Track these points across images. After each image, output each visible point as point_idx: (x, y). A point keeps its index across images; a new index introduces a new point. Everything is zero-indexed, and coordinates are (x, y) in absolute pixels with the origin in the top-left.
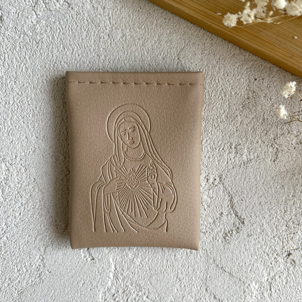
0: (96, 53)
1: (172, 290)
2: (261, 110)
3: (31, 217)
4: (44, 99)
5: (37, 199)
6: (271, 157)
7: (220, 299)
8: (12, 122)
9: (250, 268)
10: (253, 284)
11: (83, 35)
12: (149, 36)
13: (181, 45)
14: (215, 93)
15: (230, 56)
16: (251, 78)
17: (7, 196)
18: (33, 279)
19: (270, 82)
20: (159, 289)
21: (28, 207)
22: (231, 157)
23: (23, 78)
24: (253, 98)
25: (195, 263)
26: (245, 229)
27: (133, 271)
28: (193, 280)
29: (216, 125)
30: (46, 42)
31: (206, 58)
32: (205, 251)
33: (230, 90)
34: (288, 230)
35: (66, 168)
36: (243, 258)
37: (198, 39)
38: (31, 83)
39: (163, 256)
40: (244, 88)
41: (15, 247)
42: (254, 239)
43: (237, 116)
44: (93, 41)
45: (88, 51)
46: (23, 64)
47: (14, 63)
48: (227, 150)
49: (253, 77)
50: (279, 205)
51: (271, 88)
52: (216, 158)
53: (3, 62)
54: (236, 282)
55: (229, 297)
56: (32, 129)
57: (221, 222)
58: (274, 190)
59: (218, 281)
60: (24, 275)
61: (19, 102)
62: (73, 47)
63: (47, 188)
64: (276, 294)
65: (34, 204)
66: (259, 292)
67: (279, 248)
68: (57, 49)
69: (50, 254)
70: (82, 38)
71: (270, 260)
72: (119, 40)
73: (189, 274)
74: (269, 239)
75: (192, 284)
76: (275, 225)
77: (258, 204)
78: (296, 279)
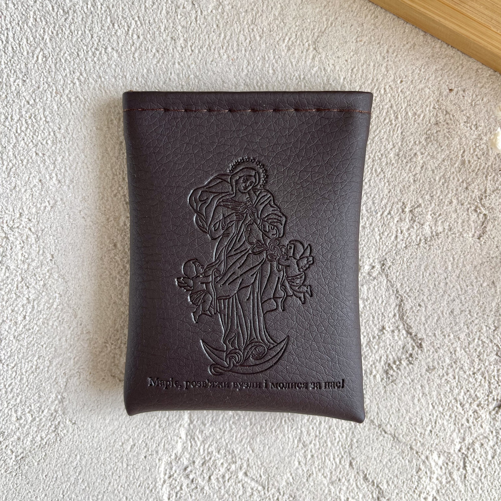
0: (170, 34)
1: (289, 462)
2: (458, 146)
3: (43, 323)
4: (74, 113)
5: (55, 292)
6: (473, 231)
7: (375, 481)
8: (16, 153)
9: (429, 428)
10: (433, 456)
12: (265, 6)
13: (321, 25)
14: (378, 112)
15: (408, 46)
16: (443, 87)
18: (44, 435)
19: (477, 96)
20: (267, 461)
21: (38, 306)
22: (402, 228)
23: (37, 74)
24: (445, 123)
26: (424, 357)
27: (221, 426)
28: (327, 445)
29: (379, 170)
30: (82, 11)
31: (364, 48)
33: (405, 108)
35: (109, 238)
36: (418, 409)
37: (351, 14)
38: (51, 84)
40: (431, 105)
41: (14, 375)
42: (439, 376)
43: (416, 154)
45: (155, 30)
46: (39, 49)
47: (24, 47)
48: (396, 215)
49: (447, 85)
50: (486, 317)
51: (477, 106)
52: (376, 230)
53: (5, 45)
54: (403, 452)
55: (391, 478)
56: (52, 167)
57: (382, 344)
58: (477, 290)
59: (372, 449)
60: (29, 427)
61: (30, 118)
62: (129, 23)
63: (73, 273)
64: (474, 475)
65: (49, 300)
66: (444, 472)
67: (483, 393)
68: (100, 25)
69: (75, 390)
70: (145, 6)
71: (466, 415)
72: (212, 11)
73: (321, 434)
74: (465, 376)
75: (327, 453)
76: (477, 353)
77: (448, 313)
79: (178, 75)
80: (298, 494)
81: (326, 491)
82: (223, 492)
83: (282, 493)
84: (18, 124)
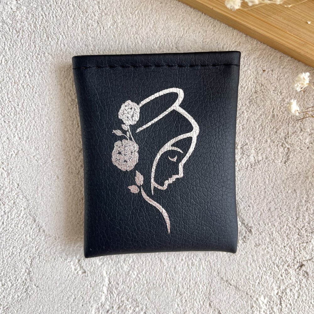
0: (84, 42)
1: (172, 305)
2: (270, 106)
3: (15, 226)
4: (27, 95)
5: (21, 207)
6: (281, 158)
9: (258, 281)
10: (261, 298)
11: (69, 23)
12: (144, 22)
13: (180, 33)
15: (235, 44)
16: (259, 69)
18: (19, 294)
19: (280, 74)
20: (158, 305)
21: (11, 216)
23: (2, 72)
24: (261, 92)
25: (197, 276)
26: (253, 238)
27: (129, 285)
28: (195, 294)
30: (28, 31)
32: (208, 262)
34: (301, 238)
36: (250, 270)
37: (199, 25)
38: (11, 77)
39: (161, 268)
40: (251, 81)
42: (263, 249)
44: (80, 28)
45: (75, 40)
49: (262, 68)
50: (291, 211)
51: (281, 80)
54: (242, 296)
55: (235, 312)
56: (14, 129)
58: (285, 195)
59: (223, 295)
60: (9, 289)
62: (58, 37)
63: (32, 194)
64: (287, 308)
65: (18, 212)
66: (268, 307)
67: (290, 259)
68: (39, 39)
69: (37, 266)
70: (68, 26)
71: (280, 272)
72: (110, 27)
73: (191, 287)
74: (280, 249)
75: (195, 298)
76: (286, 234)
77: (267, 210)
78: (309, 292)
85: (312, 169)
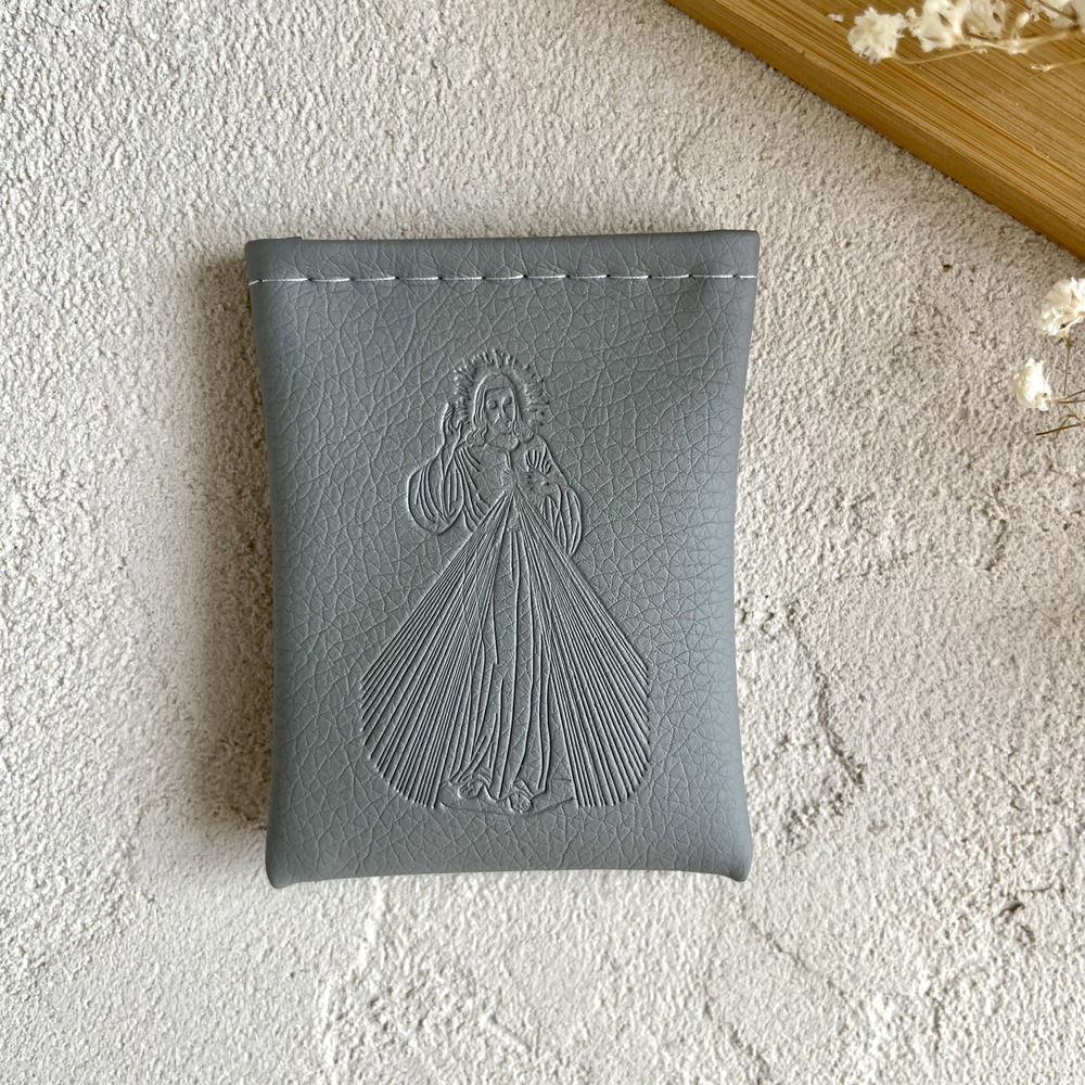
1: (583, 1000)
2: (957, 380)
3: (99, 695)
4: (181, 273)
5: (126, 634)
6: (978, 552)
7: (754, 1047)
8: (60, 349)
9: (868, 945)
10: (874, 1003)
11: (341, 57)
12: (579, 78)
13: (691, 122)
14: (798, 304)
15: (864, 174)
16: (932, 260)
17: (18, 612)
18: (88, 921)
19: (998, 281)
20: (538, 995)
22: (834, 541)
23: (110, 191)
24: (931, 333)
25: (674, 911)
26: (865, 802)
27: (449, 921)
28: (661, 970)
29: (793, 421)
30: (207, 69)
31: (775, 173)
33: (853, 299)
34: (1018, 818)
35: (240, 530)
36: (847, 905)
37: (752, 105)
38: (138, 212)
39: (561, 874)
40: (904, 294)
41: (33, 797)
42: (894, 841)
43: (869, 392)
44: (374, 78)
45: (354, 114)
46: (115, 142)
47: (86, 135)
48: (822, 512)
49: (940, 257)
50: (994, 727)
51: (998, 303)
52: (782, 540)
53: (47, 128)
54: (813, 991)
55: (786, 1041)
56: (130, 381)
57: (781, 772)
58: (980, 671)
59: (751, 982)
60: (58, 902)
61: (92, 279)
62: (302, 98)
63: (164, 596)
64: (956, 1045)
65: (113, 649)
66: (894, 1034)
67: (980, 881)
68: (242, 98)
69: (157, 833)
70: (336, 66)
71: (944, 922)
72: (470, 82)
73: (651, 947)
74: (947, 845)
75: (659, 985)
76: (973, 798)
77: (918, 716)
78: (1031, 996)
79: (396, 207)
80: (597, 1064)
81: (655, 1062)
82: (445, 1052)
83: (565, 1062)
84: (67, 291)
85: (1074, 595)
